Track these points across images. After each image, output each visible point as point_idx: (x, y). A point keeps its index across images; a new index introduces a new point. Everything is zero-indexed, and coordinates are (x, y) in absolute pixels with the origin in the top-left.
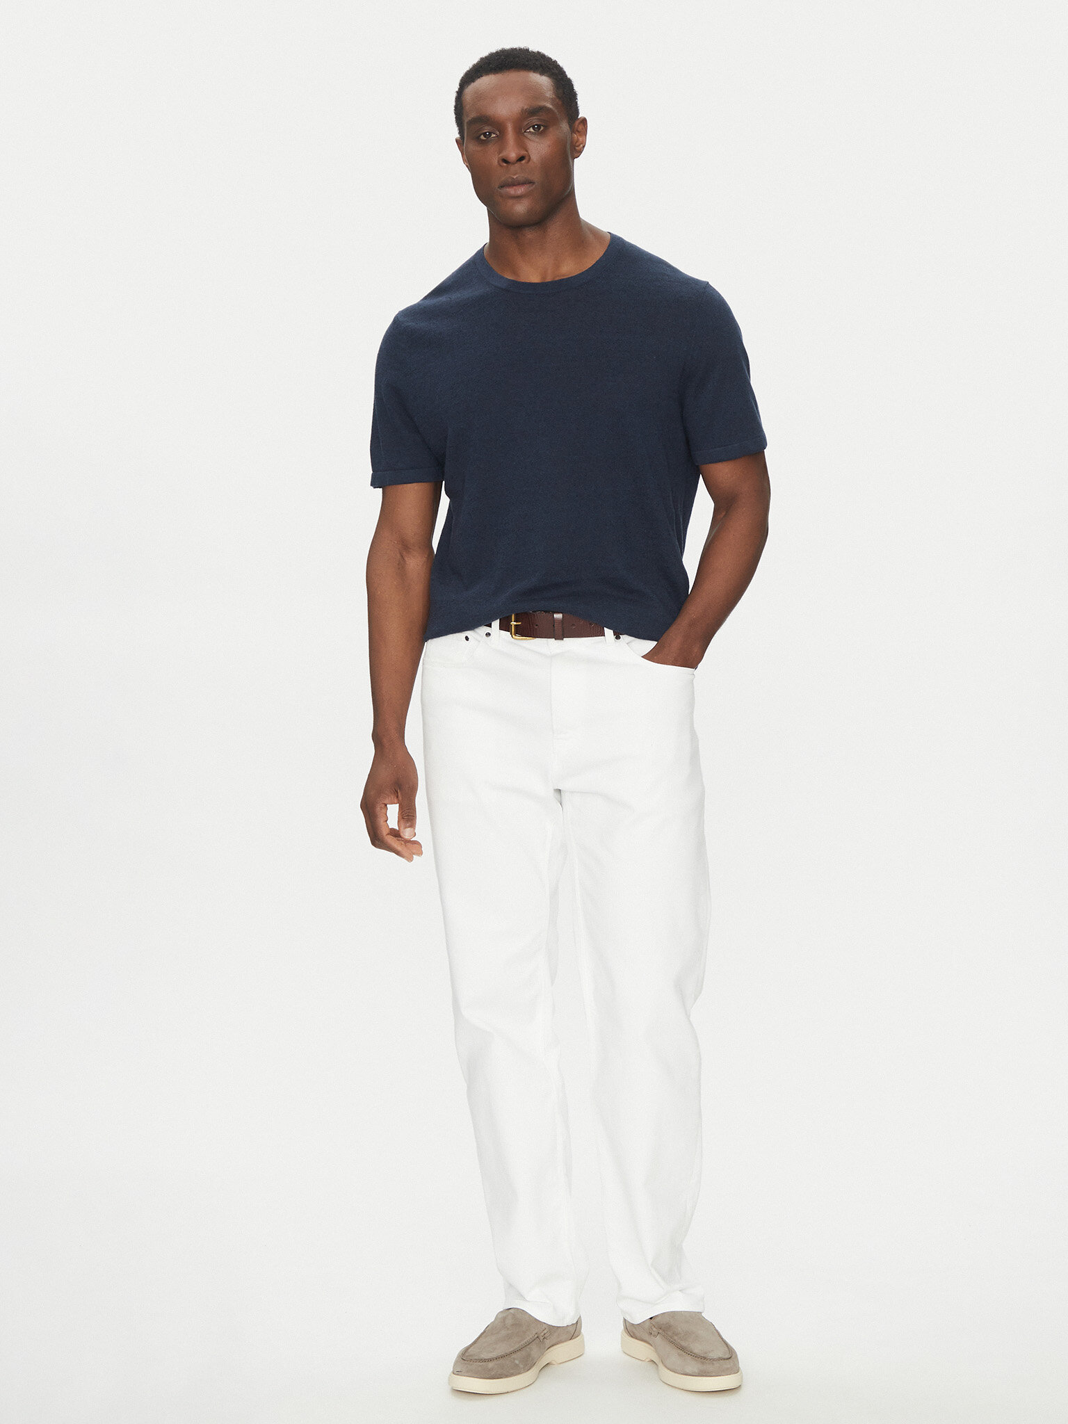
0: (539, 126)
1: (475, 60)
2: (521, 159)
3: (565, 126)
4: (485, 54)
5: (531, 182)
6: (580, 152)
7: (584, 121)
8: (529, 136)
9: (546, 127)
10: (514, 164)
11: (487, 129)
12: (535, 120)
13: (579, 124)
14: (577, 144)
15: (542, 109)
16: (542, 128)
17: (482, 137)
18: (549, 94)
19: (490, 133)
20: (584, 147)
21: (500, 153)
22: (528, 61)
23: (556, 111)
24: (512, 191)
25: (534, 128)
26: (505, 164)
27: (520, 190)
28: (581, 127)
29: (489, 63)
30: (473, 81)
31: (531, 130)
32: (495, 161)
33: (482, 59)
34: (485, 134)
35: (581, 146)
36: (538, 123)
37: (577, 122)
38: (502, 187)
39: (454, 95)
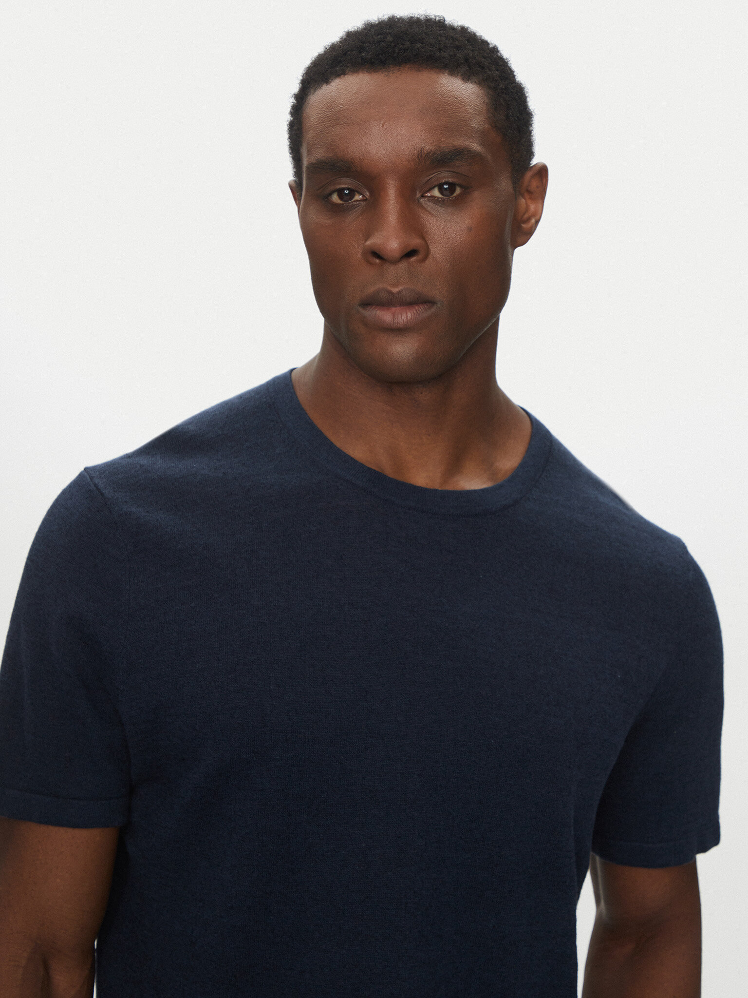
0: (452, 187)
1: (335, 36)
2: (410, 253)
3: (505, 184)
4: (356, 23)
5: (428, 302)
6: (529, 233)
7: (542, 172)
8: (430, 206)
9: (467, 189)
10: (395, 262)
11: (345, 183)
12: (445, 176)
13: (533, 177)
14: (526, 216)
15: (460, 153)
16: (458, 191)
17: (335, 198)
18: (478, 122)
19: (352, 192)
20: (537, 222)
21: (367, 236)
22: (440, 50)
23: (489, 157)
24: (386, 316)
25: (441, 190)
26: (378, 261)
27: (405, 316)
28: (535, 184)
29: (361, 49)
30: (326, 80)
31: (436, 193)
32: (357, 253)
33: (349, 34)
34: (340, 192)
35: (533, 221)
36: (450, 180)
37: (529, 175)
38: (367, 304)
39: (290, 102)
